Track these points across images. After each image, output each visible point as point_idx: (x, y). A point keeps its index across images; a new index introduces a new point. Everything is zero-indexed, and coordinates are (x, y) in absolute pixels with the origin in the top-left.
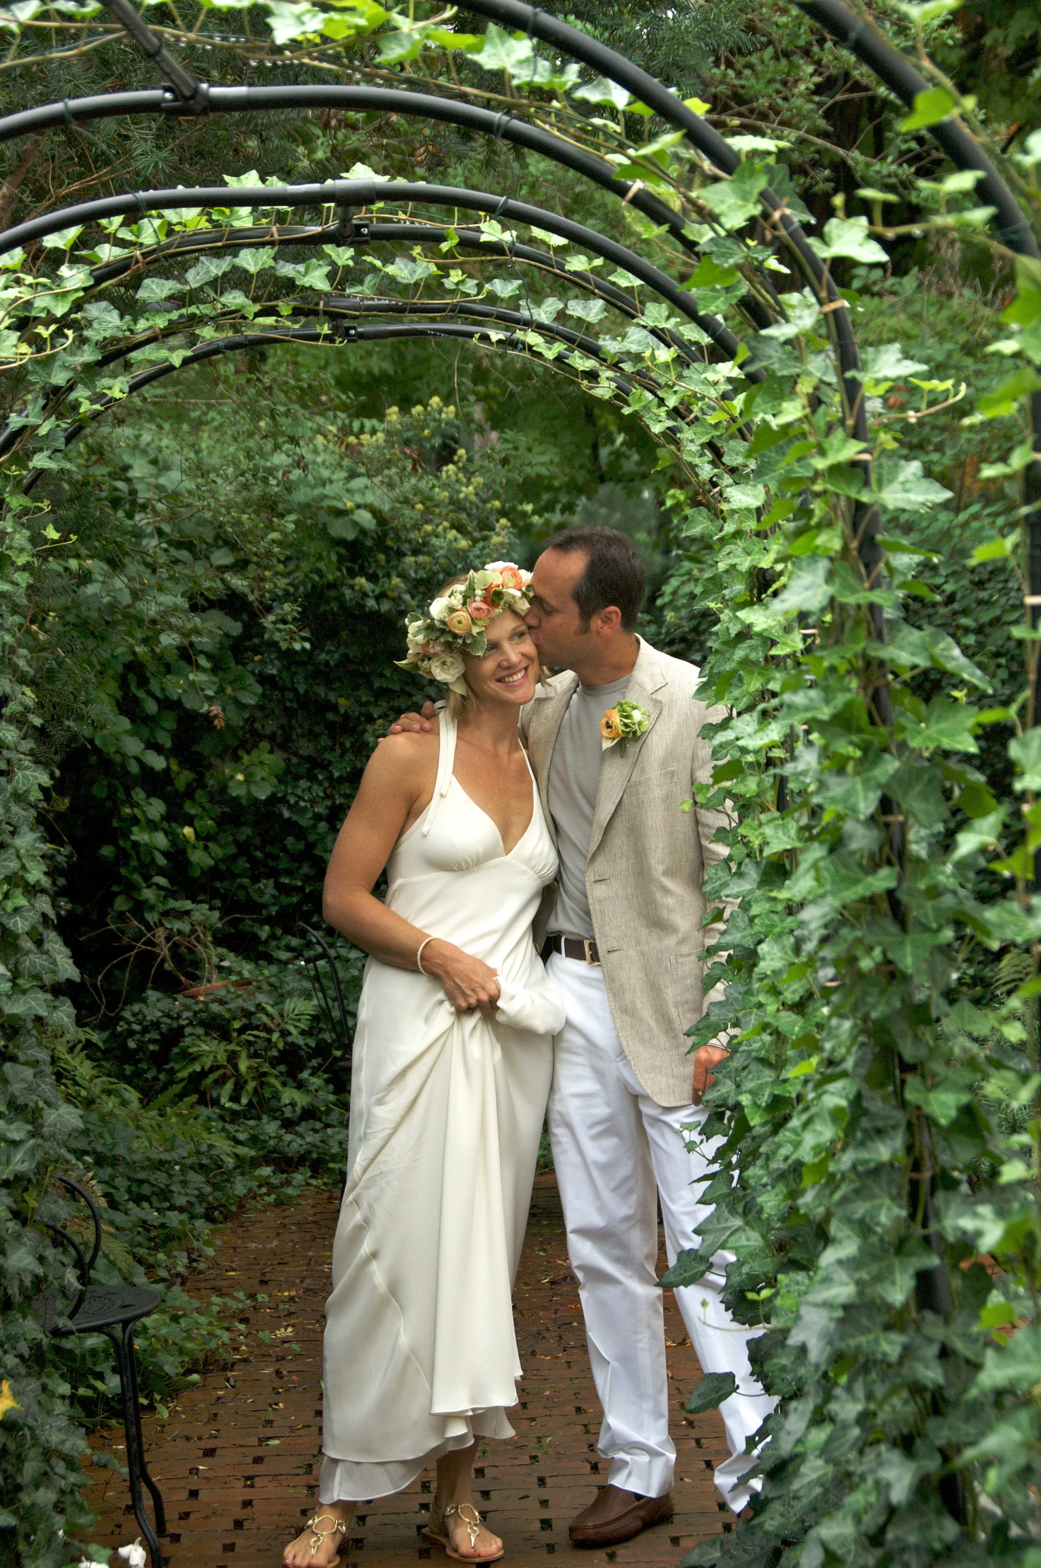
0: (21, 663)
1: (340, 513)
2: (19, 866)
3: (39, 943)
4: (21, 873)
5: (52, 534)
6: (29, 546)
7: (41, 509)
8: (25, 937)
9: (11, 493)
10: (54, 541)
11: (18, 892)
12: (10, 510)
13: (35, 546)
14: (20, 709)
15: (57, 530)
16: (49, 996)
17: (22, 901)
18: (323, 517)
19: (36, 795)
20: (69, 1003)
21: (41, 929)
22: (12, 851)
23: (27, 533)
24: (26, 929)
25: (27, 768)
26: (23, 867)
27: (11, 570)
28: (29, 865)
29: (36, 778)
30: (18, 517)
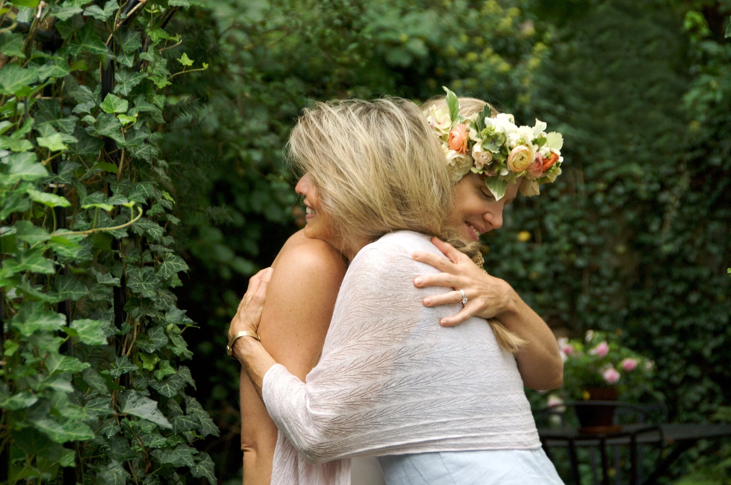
0: (161, 172)
1: (396, 45)
2: (167, 341)
3: (183, 406)
4: (168, 347)
5: (186, 61)
6: (167, 72)
7: (174, 42)
8: (174, 401)
9: (152, 29)
10: (187, 67)
11: (167, 363)
12: (151, 42)
13: (172, 72)
14: (161, 210)
15: (190, 58)
16: (195, 451)
17: (170, 370)
18: (381, 48)
19: (176, 282)
20: (208, 457)
21: (184, 395)
22: (161, 328)
23: (165, 61)
24: (175, 393)
25: (170, 259)
26: (170, 342)
27: (153, 92)
28: (175, 340)
29: (178, 267)
30: (157, 48)
